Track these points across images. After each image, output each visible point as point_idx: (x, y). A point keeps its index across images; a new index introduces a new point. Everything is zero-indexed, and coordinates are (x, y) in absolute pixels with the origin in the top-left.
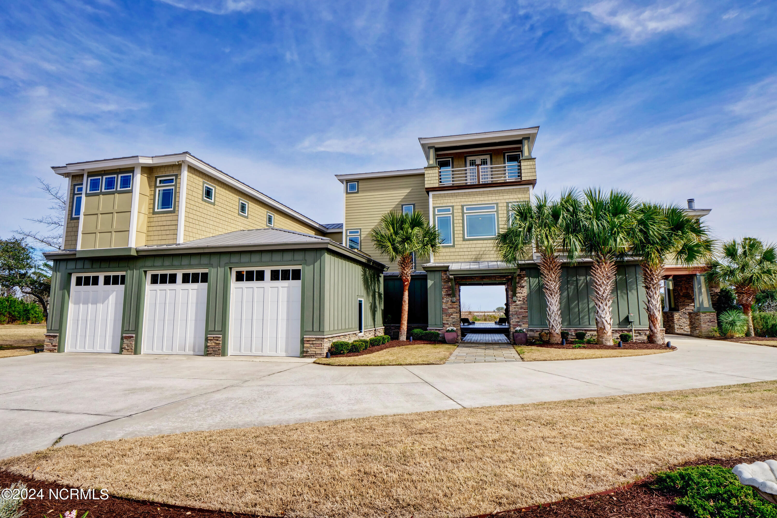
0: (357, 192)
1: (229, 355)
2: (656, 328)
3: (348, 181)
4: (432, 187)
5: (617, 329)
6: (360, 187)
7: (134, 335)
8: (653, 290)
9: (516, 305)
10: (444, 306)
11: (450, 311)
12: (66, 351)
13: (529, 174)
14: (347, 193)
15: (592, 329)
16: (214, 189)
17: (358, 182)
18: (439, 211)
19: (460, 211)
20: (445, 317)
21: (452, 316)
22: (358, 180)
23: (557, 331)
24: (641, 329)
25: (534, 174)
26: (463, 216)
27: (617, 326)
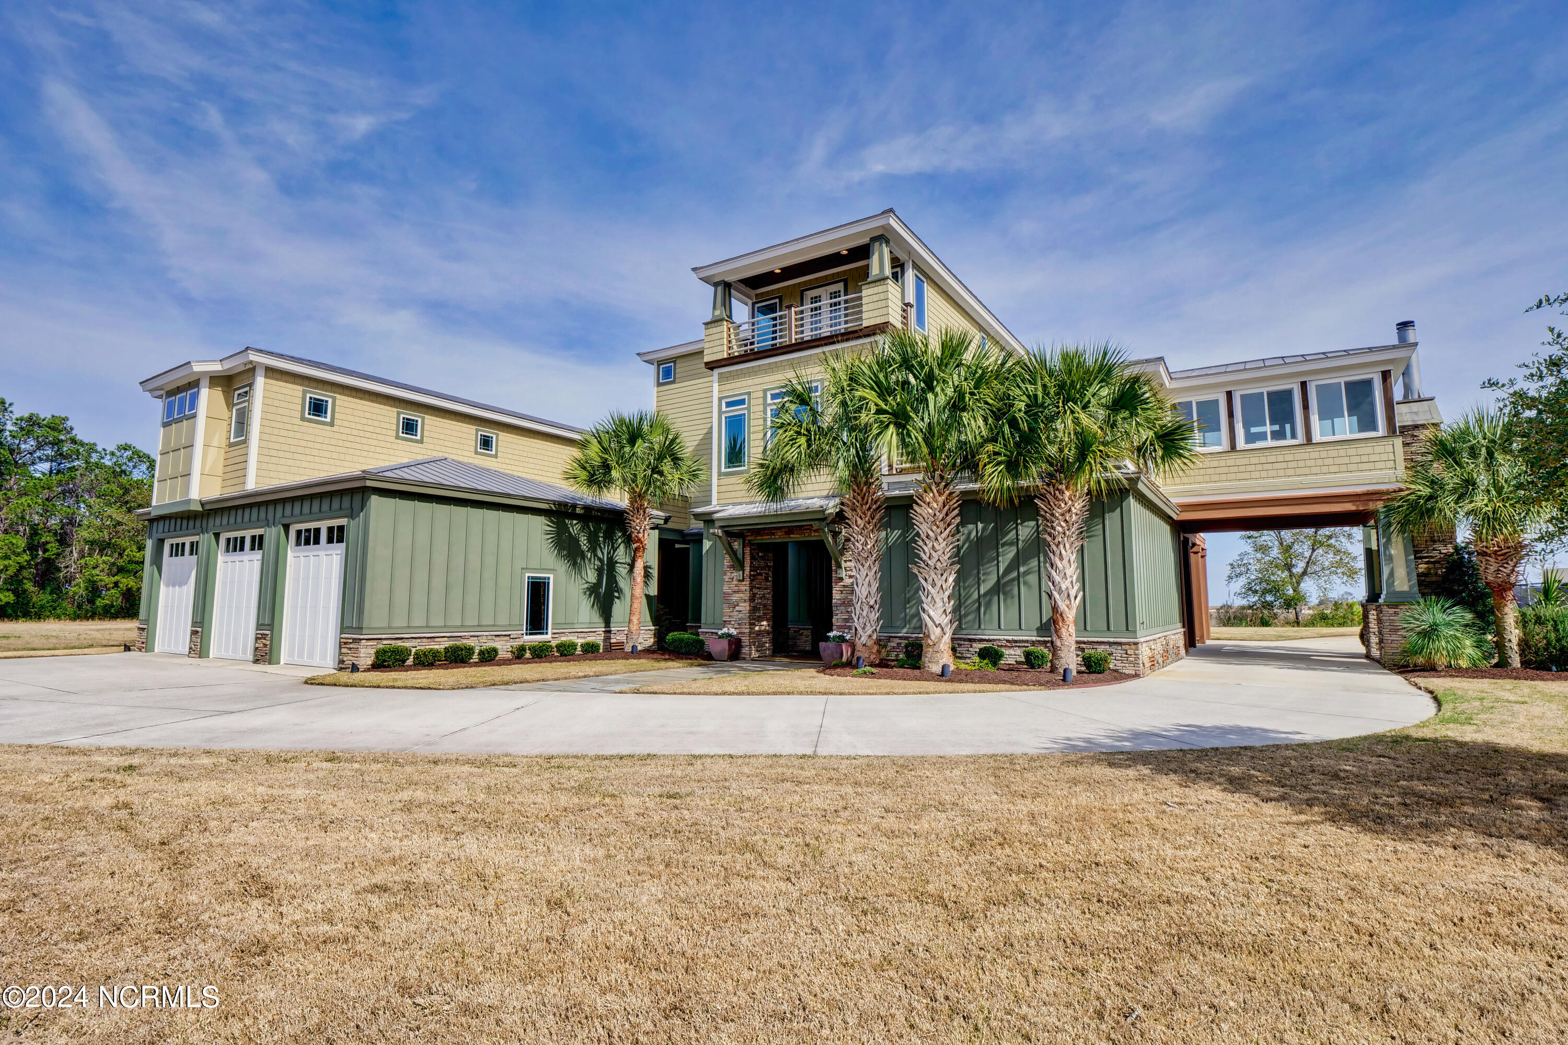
0: (673, 382)
1: (282, 662)
2: (1059, 637)
3: (660, 363)
4: (715, 359)
5: (1034, 639)
6: (677, 371)
7: (199, 629)
8: (1055, 548)
9: (844, 586)
10: (726, 589)
11: (735, 597)
12: (156, 650)
13: (876, 313)
14: (659, 384)
15: (983, 637)
16: (330, 401)
17: (675, 362)
18: (729, 404)
19: (761, 401)
20: (726, 610)
21: (737, 608)
22: (674, 360)
23: (862, 639)
24: (1085, 639)
25: (884, 311)
26: (765, 412)
27: (1035, 633)
